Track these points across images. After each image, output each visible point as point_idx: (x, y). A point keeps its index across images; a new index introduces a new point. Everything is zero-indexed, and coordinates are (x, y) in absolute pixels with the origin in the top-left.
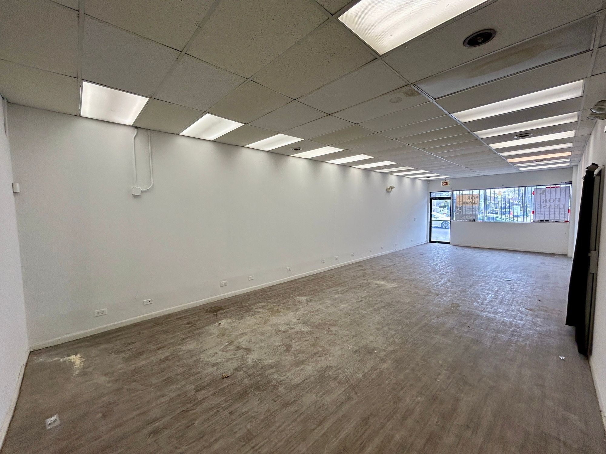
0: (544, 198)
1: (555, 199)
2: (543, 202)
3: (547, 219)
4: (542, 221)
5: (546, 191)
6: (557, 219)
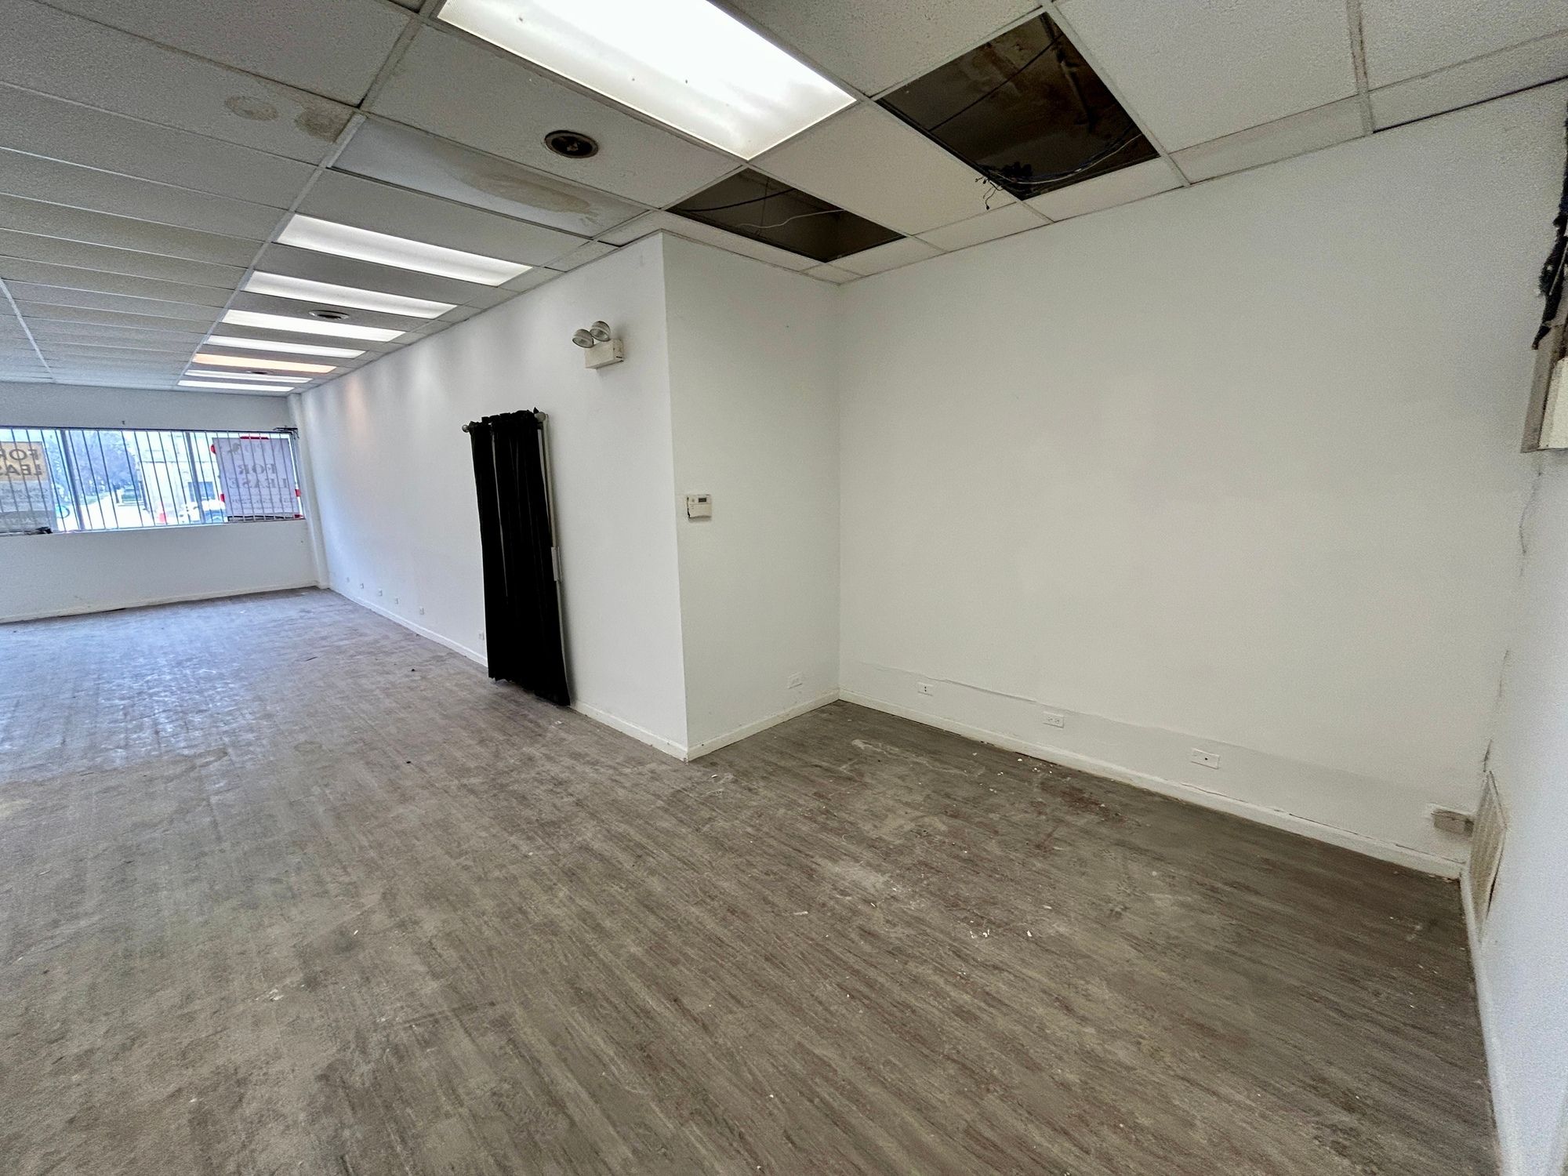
0: (241, 463)
1: (266, 465)
2: (241, 473)
3: (258, 512)
4: (250, 519)
5: (240, 445)
6: (278, 511)
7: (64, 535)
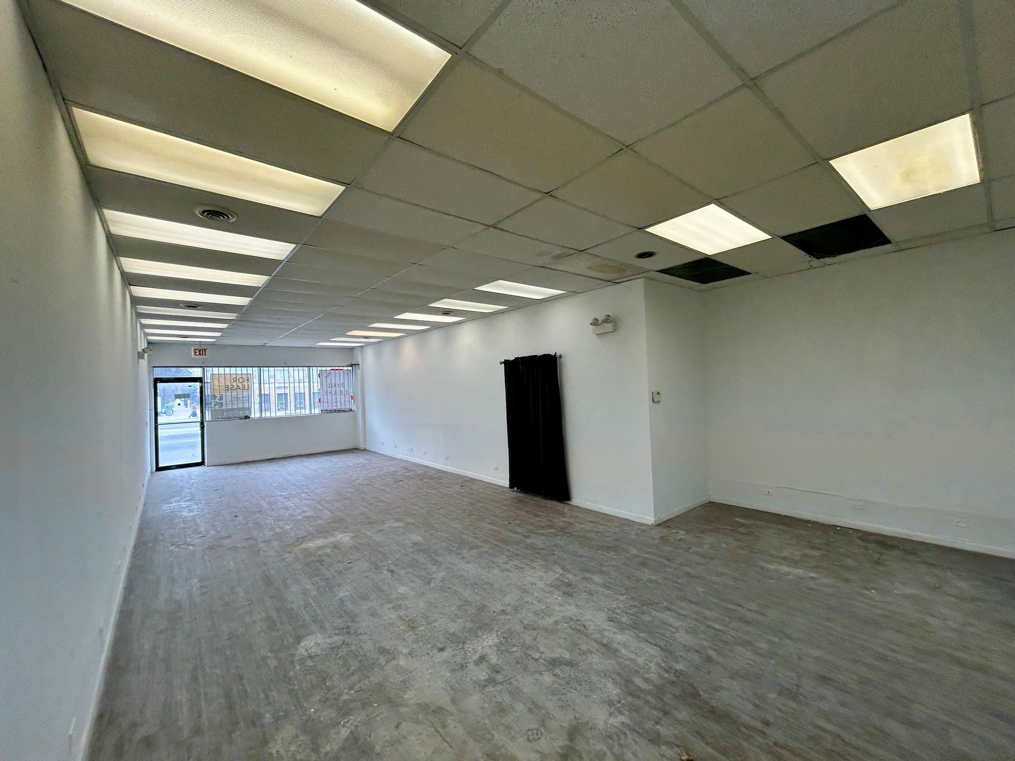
0: (330, 382)
1: (339, 384)
2: (329, 387)
3: (335, 408)
5: (330, 373)
6: (343, 407)
7: (254, 419)
